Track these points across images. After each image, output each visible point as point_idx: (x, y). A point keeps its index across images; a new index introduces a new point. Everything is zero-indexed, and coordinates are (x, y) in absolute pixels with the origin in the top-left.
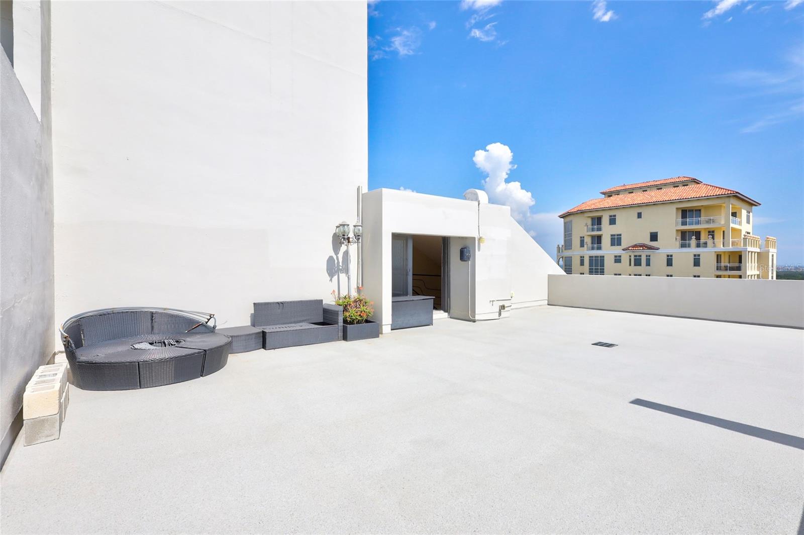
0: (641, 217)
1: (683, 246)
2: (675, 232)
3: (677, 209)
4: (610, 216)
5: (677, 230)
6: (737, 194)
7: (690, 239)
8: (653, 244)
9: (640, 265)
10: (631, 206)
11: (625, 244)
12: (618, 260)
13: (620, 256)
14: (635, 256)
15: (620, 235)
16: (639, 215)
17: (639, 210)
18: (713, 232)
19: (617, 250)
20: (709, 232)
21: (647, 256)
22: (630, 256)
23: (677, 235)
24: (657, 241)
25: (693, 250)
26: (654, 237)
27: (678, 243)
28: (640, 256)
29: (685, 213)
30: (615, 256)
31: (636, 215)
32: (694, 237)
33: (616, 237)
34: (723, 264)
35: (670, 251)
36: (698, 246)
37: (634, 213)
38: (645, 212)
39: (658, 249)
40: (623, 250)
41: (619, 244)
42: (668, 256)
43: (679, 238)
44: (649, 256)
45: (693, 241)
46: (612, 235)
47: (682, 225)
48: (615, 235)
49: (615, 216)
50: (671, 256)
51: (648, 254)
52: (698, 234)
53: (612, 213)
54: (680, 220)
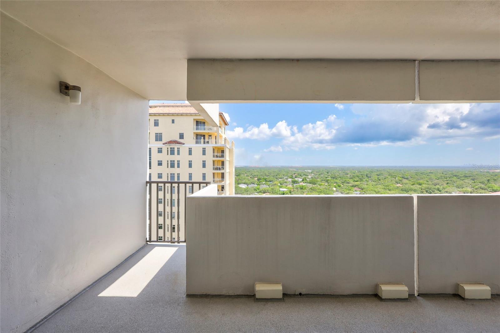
0: (174, 123)
1: (197, 143)
2: (193, 133)
3: (194, 119)
4: (155, 120)
5: (194, 133)
6: (222, 114)
7: (201, 139)
8: (181, 141)
9: (174, 154)
10: (168, 115)
11: (164, 140)
12: (160, 151)
13: (161, 149)
14: (171, 148)
15: (162, 134)
16: (173, 121)
17: (173, 118)
18: (211, 136)
19: (159, 144)
20: (209, 136)
21: (178, 148)
22: (168, 148)
23: (194, 136)
24: (183, 139)
25: (202, 145)
26: (182, 136)
27: (195, 141)
28: (174, 148)
29: (198, 123)
30: (158, 148)
31: (171, 121)
32: (202, 138)
33: (159, 135)
34: (216, 154)
35: (190, 146)
36: (204, 143)
37: (170, 119)
38: (176, 119)
39: (184, 144)
40: (163, 144)
41: (161, 140)
42: (189, 149)
43: (195, 137)
44: (179, 148)
45: (202, 140)
46: (156, 134)
47: (196, 130)
48: (158, 134)
49: (158, 120)
50: (191, 149)
51: (178, 147)
52: (204, 136)
53: (156, 118)
54: (195, 127)
